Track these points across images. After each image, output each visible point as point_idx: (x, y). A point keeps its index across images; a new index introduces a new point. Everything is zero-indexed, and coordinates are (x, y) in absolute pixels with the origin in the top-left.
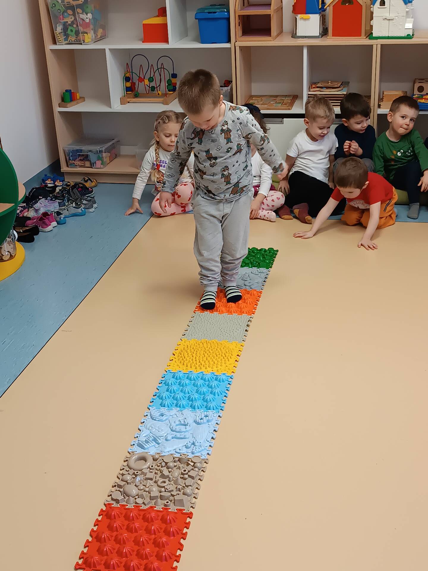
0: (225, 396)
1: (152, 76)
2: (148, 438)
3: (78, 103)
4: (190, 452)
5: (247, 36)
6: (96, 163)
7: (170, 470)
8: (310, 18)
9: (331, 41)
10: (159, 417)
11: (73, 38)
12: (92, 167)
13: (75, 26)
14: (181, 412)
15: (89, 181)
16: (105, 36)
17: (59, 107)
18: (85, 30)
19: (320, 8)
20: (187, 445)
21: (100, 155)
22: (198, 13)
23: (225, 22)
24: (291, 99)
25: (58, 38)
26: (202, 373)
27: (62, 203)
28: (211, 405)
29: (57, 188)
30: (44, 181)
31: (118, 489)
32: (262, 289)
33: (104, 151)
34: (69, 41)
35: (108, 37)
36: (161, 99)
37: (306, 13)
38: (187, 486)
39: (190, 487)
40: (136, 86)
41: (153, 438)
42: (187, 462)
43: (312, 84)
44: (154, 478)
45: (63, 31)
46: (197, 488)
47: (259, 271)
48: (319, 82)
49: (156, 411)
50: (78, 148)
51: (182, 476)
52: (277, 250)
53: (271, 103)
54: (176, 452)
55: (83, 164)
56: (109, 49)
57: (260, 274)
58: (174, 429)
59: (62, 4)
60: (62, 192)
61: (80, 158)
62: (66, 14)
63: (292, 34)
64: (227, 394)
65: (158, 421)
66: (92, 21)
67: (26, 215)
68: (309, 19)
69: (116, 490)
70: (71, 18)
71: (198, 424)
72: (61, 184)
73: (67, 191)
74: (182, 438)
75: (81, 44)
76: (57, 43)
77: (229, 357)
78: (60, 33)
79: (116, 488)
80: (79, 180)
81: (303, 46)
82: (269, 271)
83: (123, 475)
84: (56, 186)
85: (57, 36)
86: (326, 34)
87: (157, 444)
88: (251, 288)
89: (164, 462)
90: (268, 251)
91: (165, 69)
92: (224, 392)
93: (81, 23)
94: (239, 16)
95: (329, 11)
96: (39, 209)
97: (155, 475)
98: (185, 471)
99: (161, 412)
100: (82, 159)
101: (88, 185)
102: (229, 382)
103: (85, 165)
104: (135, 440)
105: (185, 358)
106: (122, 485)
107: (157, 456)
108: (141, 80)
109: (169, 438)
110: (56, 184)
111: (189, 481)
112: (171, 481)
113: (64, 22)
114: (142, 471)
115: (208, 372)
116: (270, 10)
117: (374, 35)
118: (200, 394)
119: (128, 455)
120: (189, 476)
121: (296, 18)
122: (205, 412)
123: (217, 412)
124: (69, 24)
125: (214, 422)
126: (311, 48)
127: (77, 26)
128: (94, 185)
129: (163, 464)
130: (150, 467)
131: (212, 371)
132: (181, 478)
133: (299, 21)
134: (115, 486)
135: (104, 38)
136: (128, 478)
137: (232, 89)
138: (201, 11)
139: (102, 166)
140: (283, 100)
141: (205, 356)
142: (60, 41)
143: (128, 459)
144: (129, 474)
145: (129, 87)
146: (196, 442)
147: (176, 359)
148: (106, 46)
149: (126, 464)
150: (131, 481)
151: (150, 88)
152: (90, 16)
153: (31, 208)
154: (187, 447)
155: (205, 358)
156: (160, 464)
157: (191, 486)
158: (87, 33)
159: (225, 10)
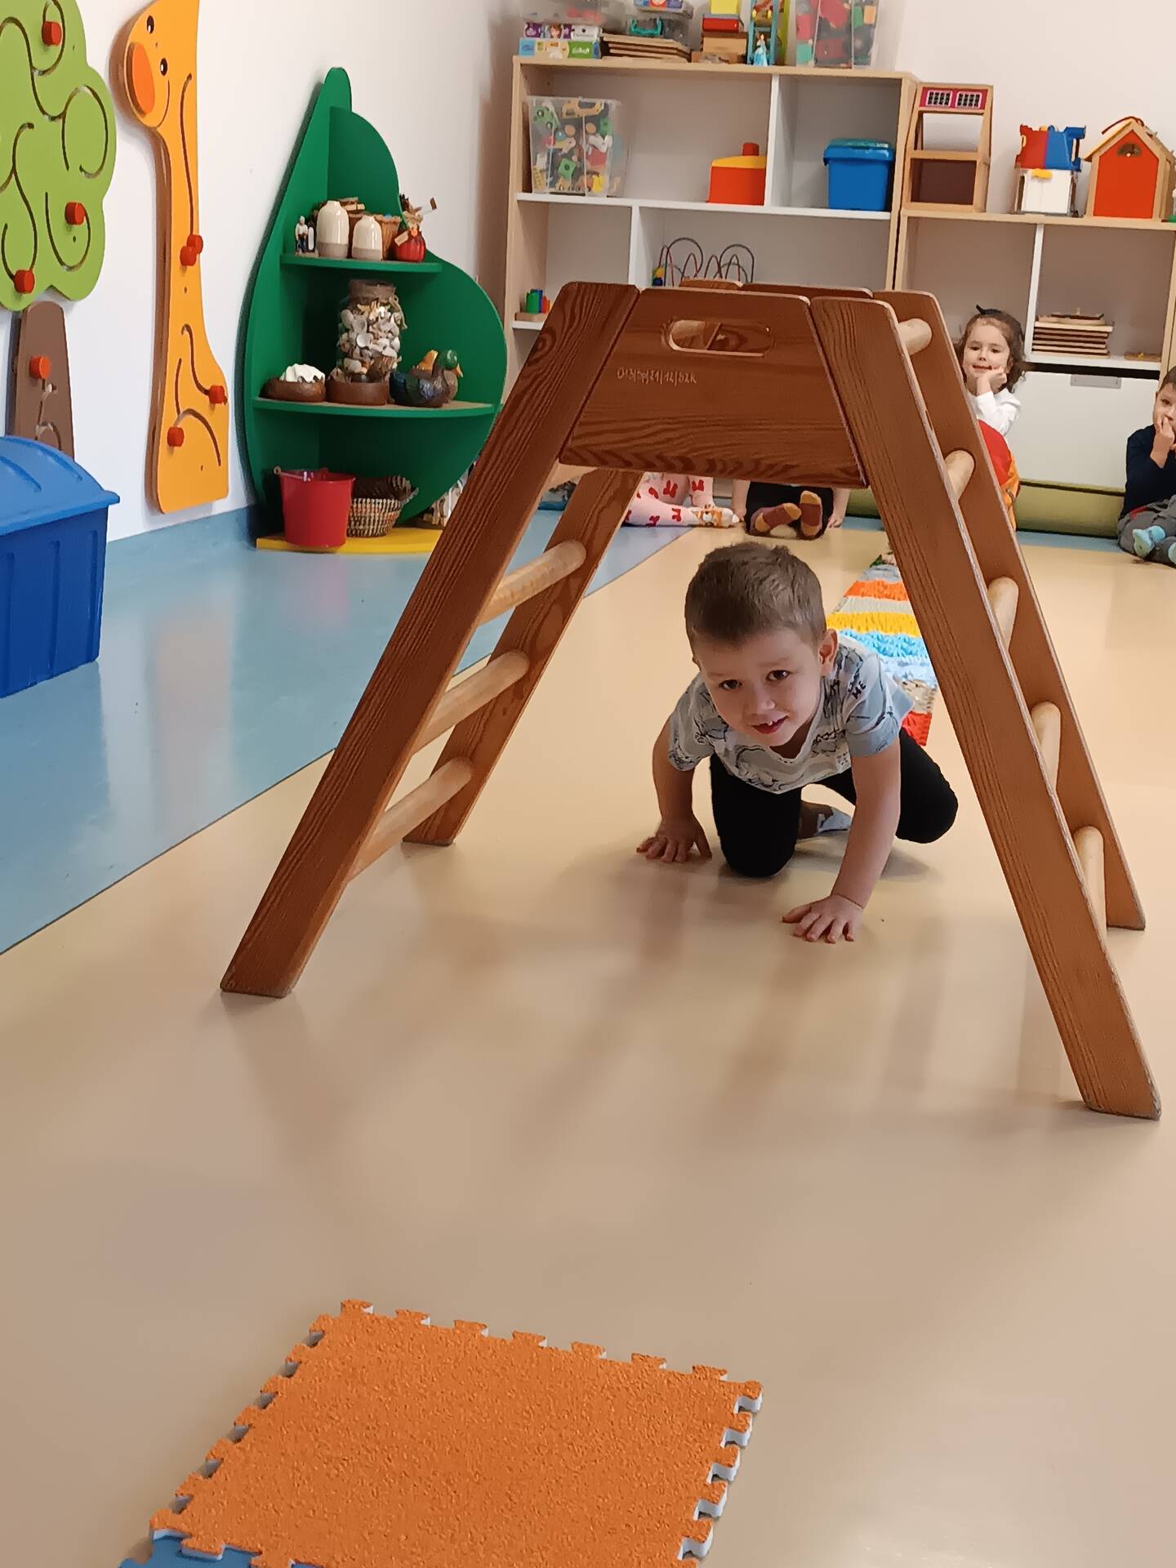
11: (565, 183)
13: (575, 158)
16: (623, 193)
17: (517, 319)
18: (595, 169)
19: (1073, 160)
22: (832, 148)
23: (883, 170)
25: (536, 179)
34: (558, 188)
37: (1044, 166)
45: (549, 166)
56: (640, 207)
59: (557, 113)
62: (560, 134)
63: (1012, 208)
66: (611, 154)
68: (1050, 179)
70: (570, 143)
75: (584, 195)
76: (533, 191)
78: (543, 170)
81: (1035, 224)
85: (535, 175)
86: (1081, 213)
91: (739, 267)
93: (590, 153)
94: (911, 160)
95: (1092, 170)
113: (555, 149)
116: (977, 153)
121: (1023, 178)
124: (565, 154)
126: (1051, 230)
133: (1029, 183)
138: (840, 142)
142: (541, 187)
148: (635, 202)
152: (609, 140)
158: (597, 174)
159: (886, 146)
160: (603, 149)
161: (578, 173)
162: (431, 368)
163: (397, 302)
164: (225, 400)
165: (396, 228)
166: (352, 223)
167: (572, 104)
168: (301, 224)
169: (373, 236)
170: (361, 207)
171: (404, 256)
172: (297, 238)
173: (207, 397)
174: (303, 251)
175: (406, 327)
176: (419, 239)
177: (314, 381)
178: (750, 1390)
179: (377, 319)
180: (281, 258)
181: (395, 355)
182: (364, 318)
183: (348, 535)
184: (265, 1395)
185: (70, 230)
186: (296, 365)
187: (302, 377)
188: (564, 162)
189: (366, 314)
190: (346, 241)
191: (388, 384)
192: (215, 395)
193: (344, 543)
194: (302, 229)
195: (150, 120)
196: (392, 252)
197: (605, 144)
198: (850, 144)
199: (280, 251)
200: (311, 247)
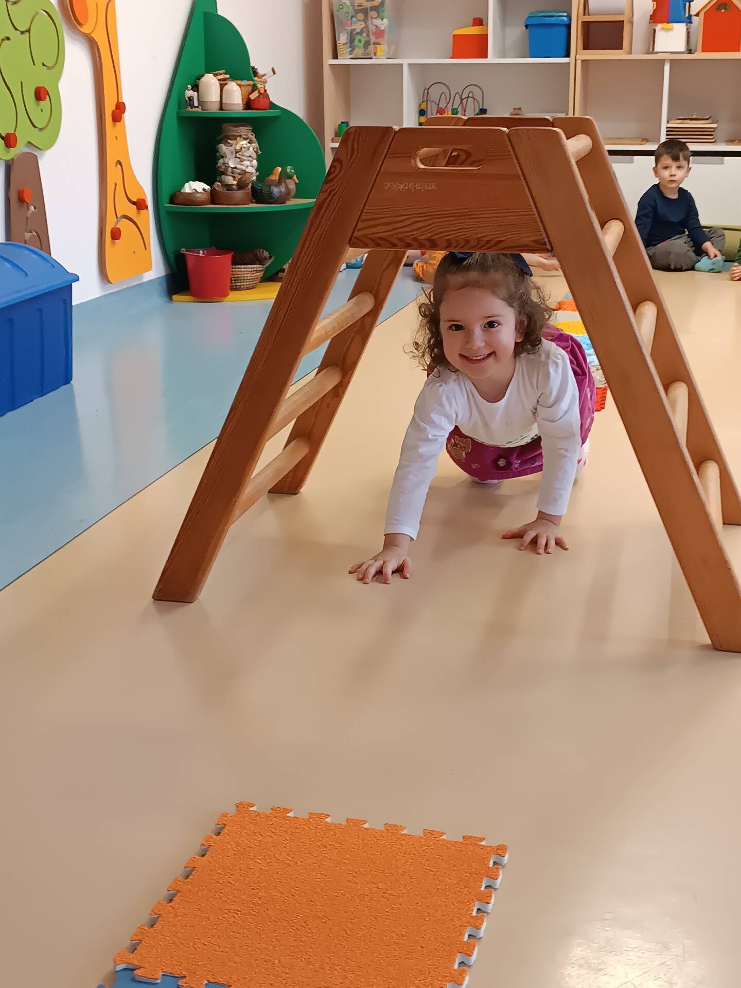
1: (455, 107)
5: (587, 48)
11: (359, 51)
13: (364, 35)
17: (332, 142)
18: (378, 41)
19: (686, 16)
22: (530, 18)
23: (563, 30)
25: (340, 50)
34: (355, 55)
37: (669, 21)
45: (348, 41)
56: (408, 64)
59: (351, 7)
62: (354, 19)
63: (648, 50)
66: (388, 28)
68: (672, 29)
70: (361, 24)
75: (371, 58)
76: (339, 58)
78: (345, 44)
81: (664, 60)
85: (339, 47)
86: (693, 51)
91: (474, 99)
93: (374, 31)
94: (581, 21)
95: (700, 22)
113: (351, 29)
116: (624, 15)
121: (655, 30)
124: (358, 32)
126: (674, 63)
127: (368, 35)
133: (659, 33)
138: (535, 14)
142: (343, 55)
148: (405, 62)
152: (385, 20)
158: (379, 44)
159: (565, 14)
160: (382, 28)
161: (367, 44)
162: (277, 178)
163: (253, 137)
164: (146, 207)
165: (250, 89)
166: (222, 87)
168: (189, 90)
169: (235, 95)
170: (227, 76)
171: (256, 106)
172: (187, 99)
173: (135, 206)
174: (191, 108)
175: (261, 152)
176: (265, 95)
177: (203, 192)
178: (500, 850)
179: (241, 148)
180: (178, 113)
181: (253, 170)
182: (232, 148)
183: (231, 290)
184: (188, 869)
185: (38, 105)
186: (191, 182)
187: (195, 189)
188: (358, 37)
189: (234, 146)
190: (218, 99)
191: (250, 190)
192: (140, 205)
193: (228, 295)
194: (190, 93)
195: (86, 29)
196: (248, 105)
197: (383, 24)
198: (543, 14)
199: (176, 108)
200: (196, 104)
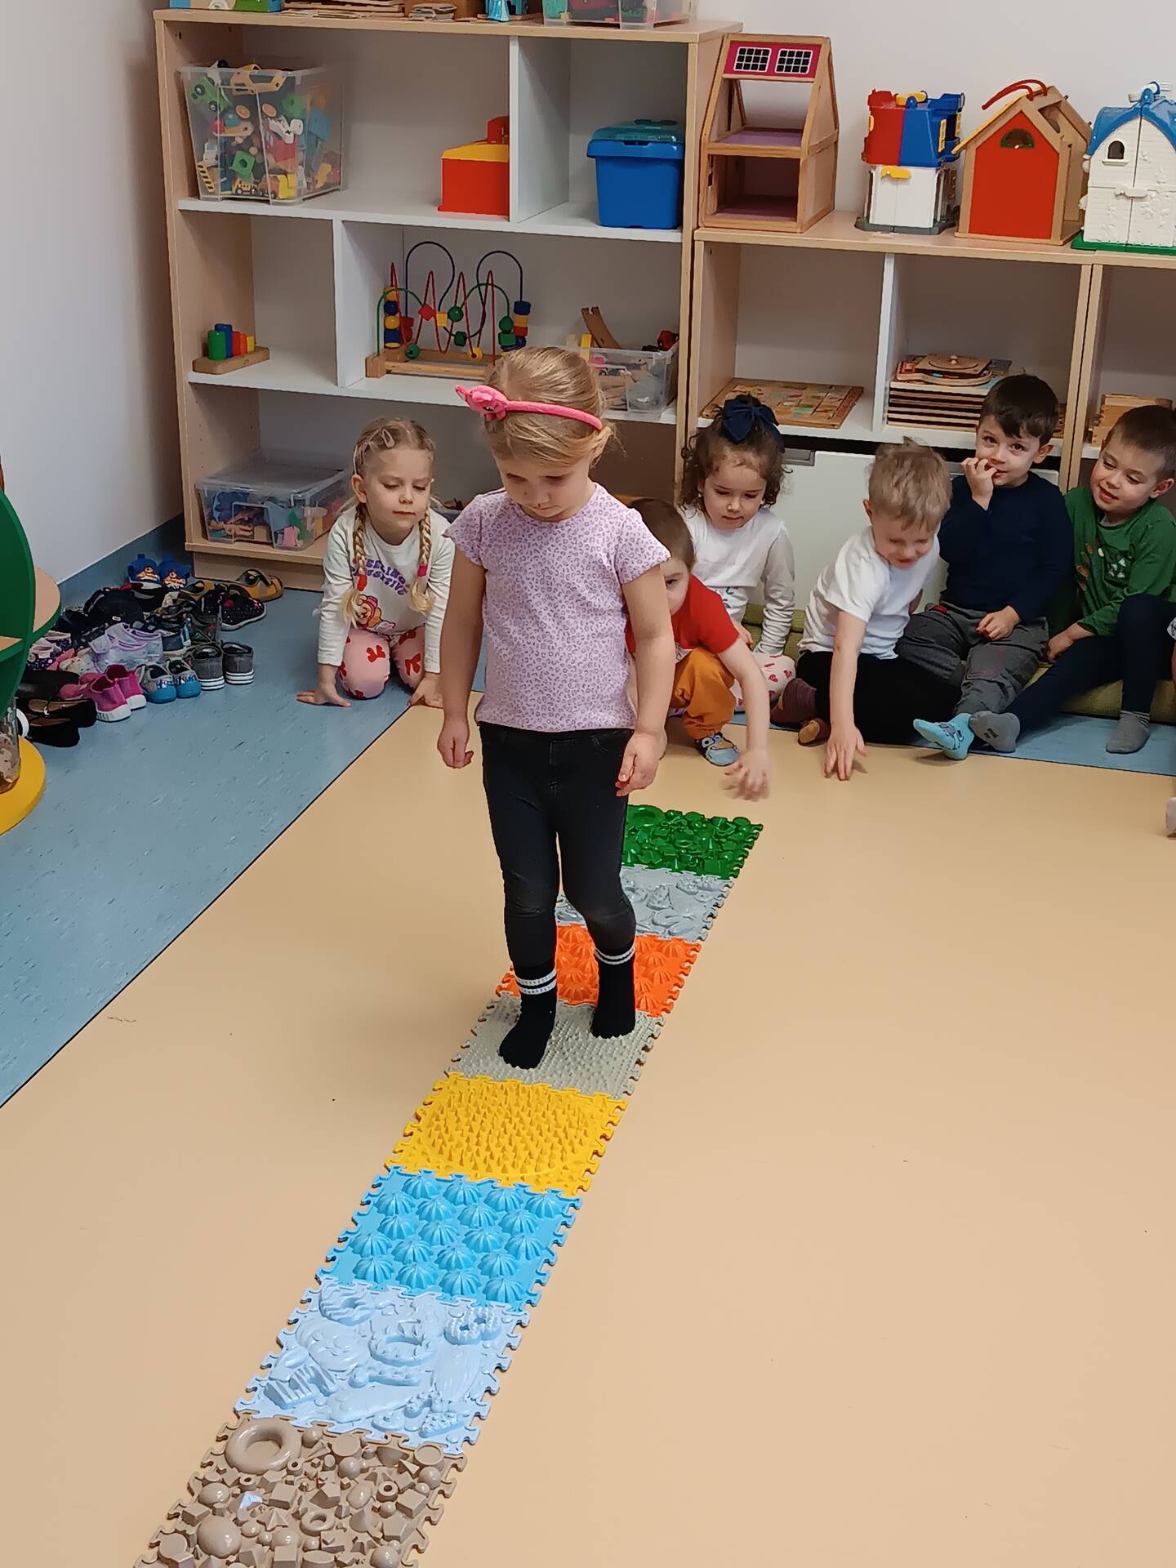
0: (548, 1262)
1: (459, 305)
2: (298, 1372)
3: (246, 364)
4: (415, 1429)
5: (729, 215)
6: (283, 533)
7: (346, 1481)
8: (910, 177)
9: (964, 245)
10: (344, 1311)
11: (245, 184)
12: (271, 544)
13: (253, 150)
14: (411, 1301)
15: (260, 583)
16: (340, 184)
17: (194, 370)
18: (281, 165)
19: (940, 150)
20: (409, 1406)
21: (298, 513)
22: (597, 140)
23: (670, 171)
24: (843, 398)
25: (205, 180)
26: (491, 1184)
27: (175, 640)
28: (504, 1286)
29: (167, 595)
30: (133, 572)
31: (182, 1526)
32: (700, 938)
33: (307, 503)
34: (234, 192)
35: (346, 188)
36: (480, 371)
37: (899, 162)
38: (388, 1539)
39: (395, 1543)
40: (415, 329)
41: (313, 1374)
42: (400, 1462)
43: (905, 360)
44: (296, 1503)
45: (218, 162)
46: (416, 1547)
47: (700, 885)
48: (924, 357)
49: (337, 1290)
50: (237, 487)
51: (378, 1505)
52: (760, 825)
53: (786, 404)
54: (374, 1425)
55: (247, 534)
56: (343, 221)
57: (700, 891)
58: (379, 1352)
59: (224, 89)
60: (179, 608)
61: (240, 516)
62: (231, 116)
63: (858, 218)
64: (553, 1255)
65: (338, 1321)
66: (303, 141)
67: (67, 668)
68: (907, 179)
69: (176, 1531)
70: (246, 129)
71: (454, 1341)
72: (181, 583)
73: (192, 605)
74: (398, 1384)
75: (267, 202)
76: (202, 195)
77: (576, 1141)
78: (212, 166)
79: (178, 1524)
80: (231, 576)
81: (884, 252)
82: (727, 886)
83: (205, 1482)
84: (165, 590)
85: (203, 174)
86: (953, 225)
87: (322, 1395)
88: (670, 933)
89: (332, 1453)
90: (735, 827)
91: (495, 289)
92: (547, 1248)
93: (272, 144)
94: (711, 157)
95: (967, 165)
96: (104, 654)
97: (300, 1493)
98: (388, 1489)
99: (349, 1295)
100: (246, 519)
101: (254, 592)
102: (565, 1219)
103: (252, 536)
104: (260, 1374)
105: (447, 1131)
106: (196, 1516)
107: (315, 1435)
108: (428, 313)
109: (360, 1379)
110: (166, 582)
111: (396, 1524)
112: (343, 1515)
113: (225, 138)
114: (264, 1476)
115: (508, 1180)
116: (800, 146)
117: (1086, 239)
118: (476, 1248)
119: (233, 1422)
120: (399, 1507)
121: (872, 175)
122: (480, 1309)
123: (515, 1310)
124: (239, 145)
125: (500, 1341)
126: (907, 262)
127: (260, 150)
128: (272, 593)
129: (330, 1461)
130: (290, 1466)
131: (522, 1178)
132: (374, 1509)
133: (879, 183)
134: (177, 1516)
135: (334, 191)
136: (220, 1493)
137: (675, 357)
138: (607, 134)
139: (300, 543)
140: (818, 398)
141: (505, 1132)
142: (210, 190)
143: (228, 1433)
144: (223, 1482)
145: (395, 330)
146: (437, 1401)
147: (421, 1131)
148: (335, 213)
149: (219, 1447)
150: (227, 1505)
151: (452, 338)
152: (297, 126)
153: (84, 648)
154: (408, 1413)
155: (507, 1136)
156: (319, 1460)
157: (397, 1538)
158: (285, 174)
159: (672, 139)
160: (289, 139)
161: (259, 171)
167: (243, 76)
197: (292, 131)
198: (622, 136)
